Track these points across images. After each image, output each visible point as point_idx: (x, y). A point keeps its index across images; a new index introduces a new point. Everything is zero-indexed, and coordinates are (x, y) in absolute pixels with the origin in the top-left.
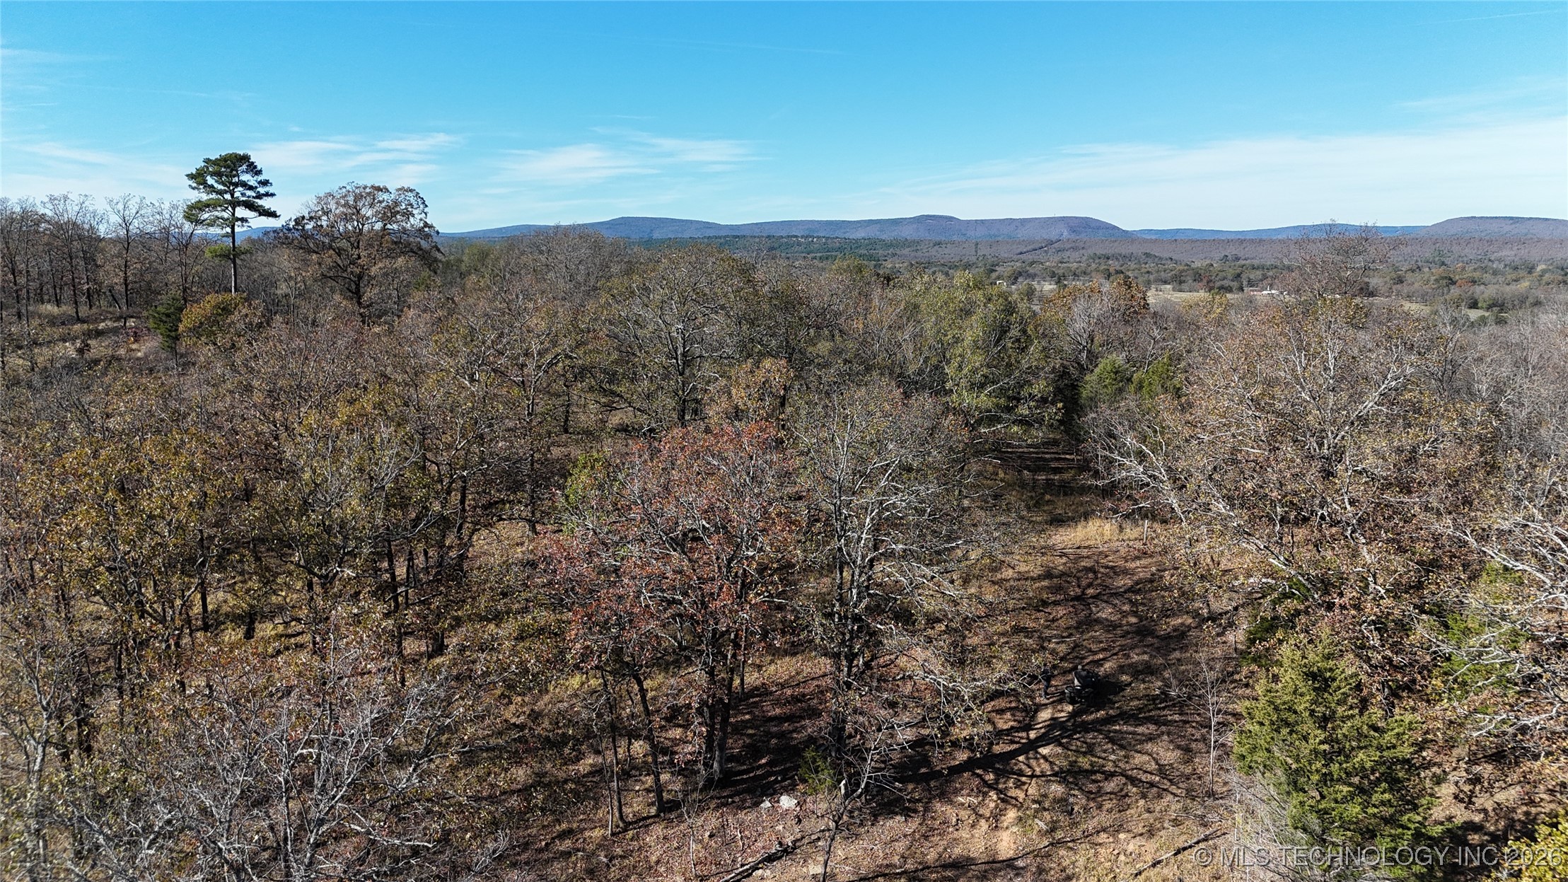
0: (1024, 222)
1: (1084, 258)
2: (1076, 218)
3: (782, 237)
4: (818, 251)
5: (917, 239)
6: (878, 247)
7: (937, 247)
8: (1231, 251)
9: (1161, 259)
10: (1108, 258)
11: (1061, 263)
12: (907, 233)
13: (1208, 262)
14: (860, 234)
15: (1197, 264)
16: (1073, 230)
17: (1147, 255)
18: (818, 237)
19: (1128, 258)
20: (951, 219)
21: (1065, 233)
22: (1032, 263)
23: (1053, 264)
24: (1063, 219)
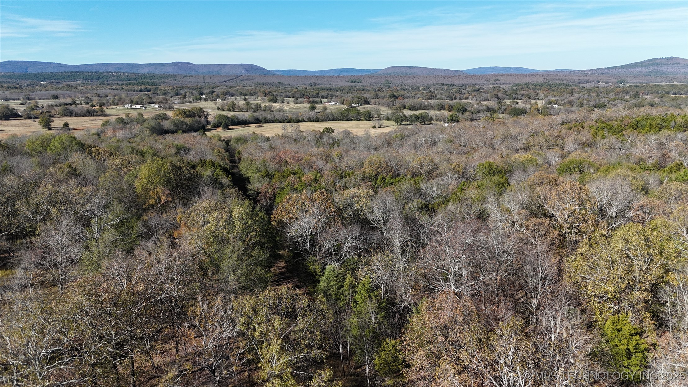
0: (224, 66)
1: (253, 85)
2: (247, 64)
3: (103, 72)
4: (124, 80)
5: (175, 74)
6: (155, 78)
7: (185, 78)
8: (313, 81)
9: (285, 85)
10: (264, 85)
11: (244, 87)
12: (170, 71)
13: (304, 86)
14: (145, 71)
15: (300, 88)
16: (246, 70)
17: (280, 83)
18: (124, 73)
19: (271, 84)
20: (190, 64)
21: (243, 71)
22: (230, 87)
23: (240, 88)
24: (242, 65)
